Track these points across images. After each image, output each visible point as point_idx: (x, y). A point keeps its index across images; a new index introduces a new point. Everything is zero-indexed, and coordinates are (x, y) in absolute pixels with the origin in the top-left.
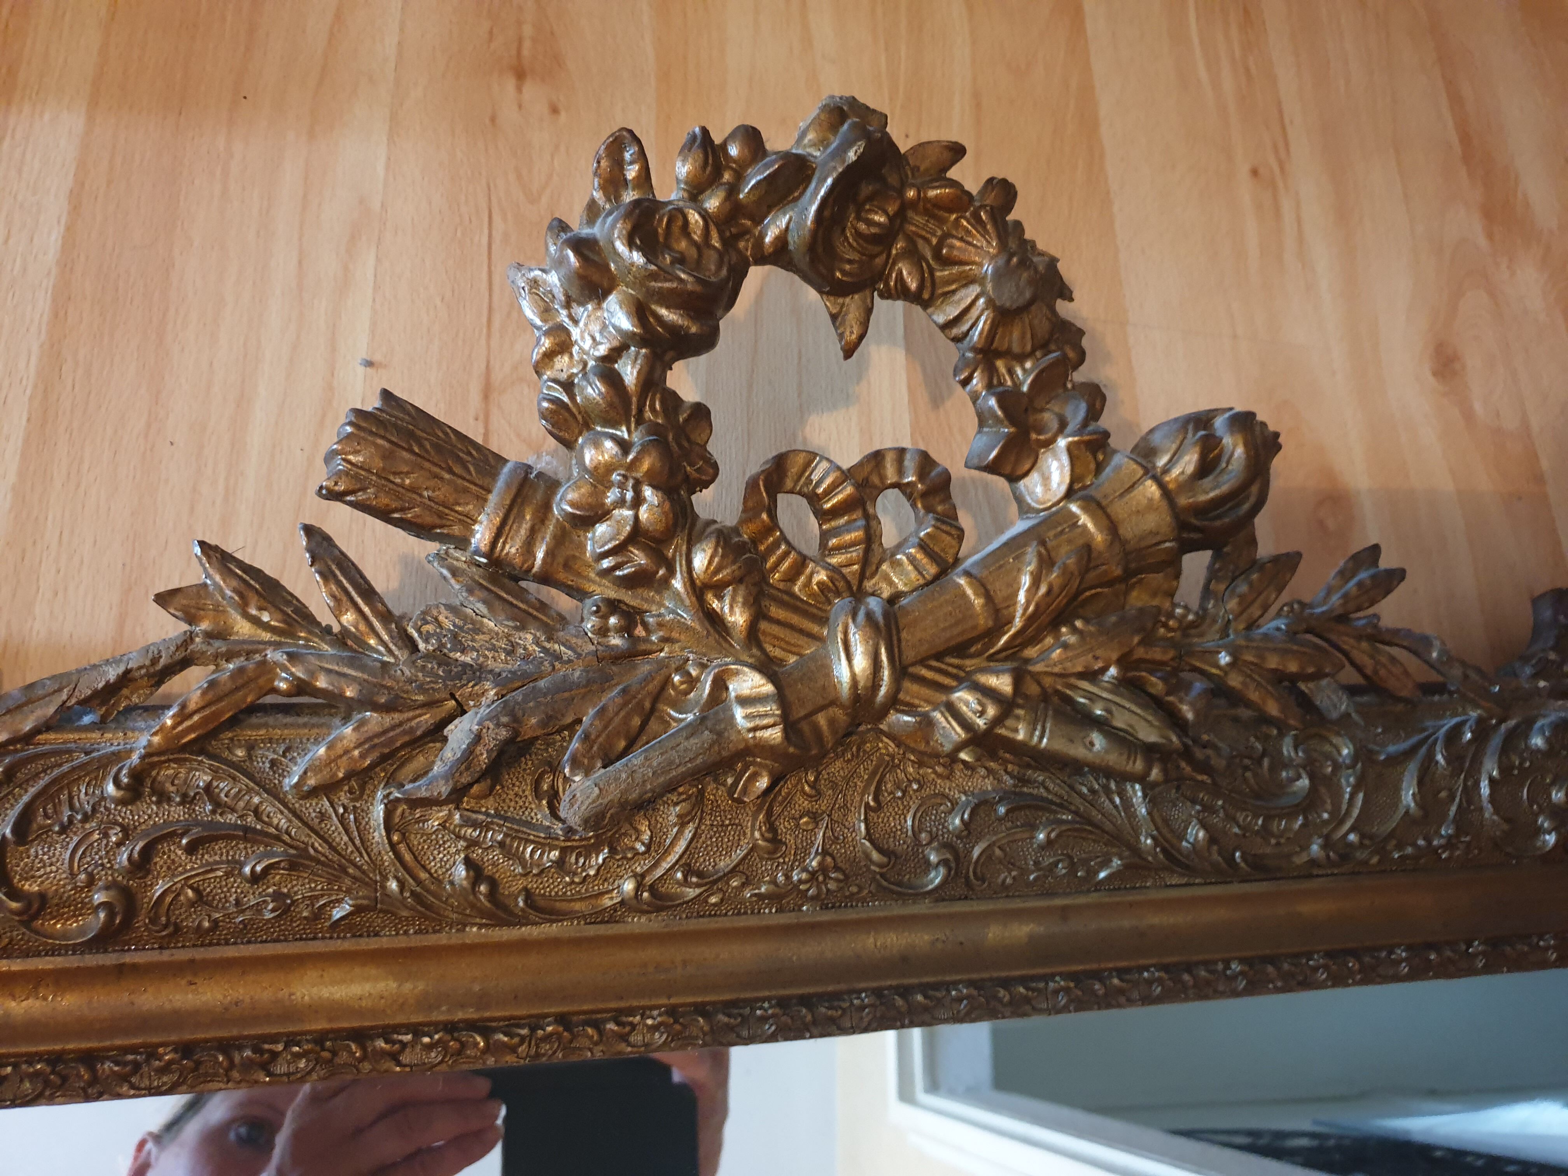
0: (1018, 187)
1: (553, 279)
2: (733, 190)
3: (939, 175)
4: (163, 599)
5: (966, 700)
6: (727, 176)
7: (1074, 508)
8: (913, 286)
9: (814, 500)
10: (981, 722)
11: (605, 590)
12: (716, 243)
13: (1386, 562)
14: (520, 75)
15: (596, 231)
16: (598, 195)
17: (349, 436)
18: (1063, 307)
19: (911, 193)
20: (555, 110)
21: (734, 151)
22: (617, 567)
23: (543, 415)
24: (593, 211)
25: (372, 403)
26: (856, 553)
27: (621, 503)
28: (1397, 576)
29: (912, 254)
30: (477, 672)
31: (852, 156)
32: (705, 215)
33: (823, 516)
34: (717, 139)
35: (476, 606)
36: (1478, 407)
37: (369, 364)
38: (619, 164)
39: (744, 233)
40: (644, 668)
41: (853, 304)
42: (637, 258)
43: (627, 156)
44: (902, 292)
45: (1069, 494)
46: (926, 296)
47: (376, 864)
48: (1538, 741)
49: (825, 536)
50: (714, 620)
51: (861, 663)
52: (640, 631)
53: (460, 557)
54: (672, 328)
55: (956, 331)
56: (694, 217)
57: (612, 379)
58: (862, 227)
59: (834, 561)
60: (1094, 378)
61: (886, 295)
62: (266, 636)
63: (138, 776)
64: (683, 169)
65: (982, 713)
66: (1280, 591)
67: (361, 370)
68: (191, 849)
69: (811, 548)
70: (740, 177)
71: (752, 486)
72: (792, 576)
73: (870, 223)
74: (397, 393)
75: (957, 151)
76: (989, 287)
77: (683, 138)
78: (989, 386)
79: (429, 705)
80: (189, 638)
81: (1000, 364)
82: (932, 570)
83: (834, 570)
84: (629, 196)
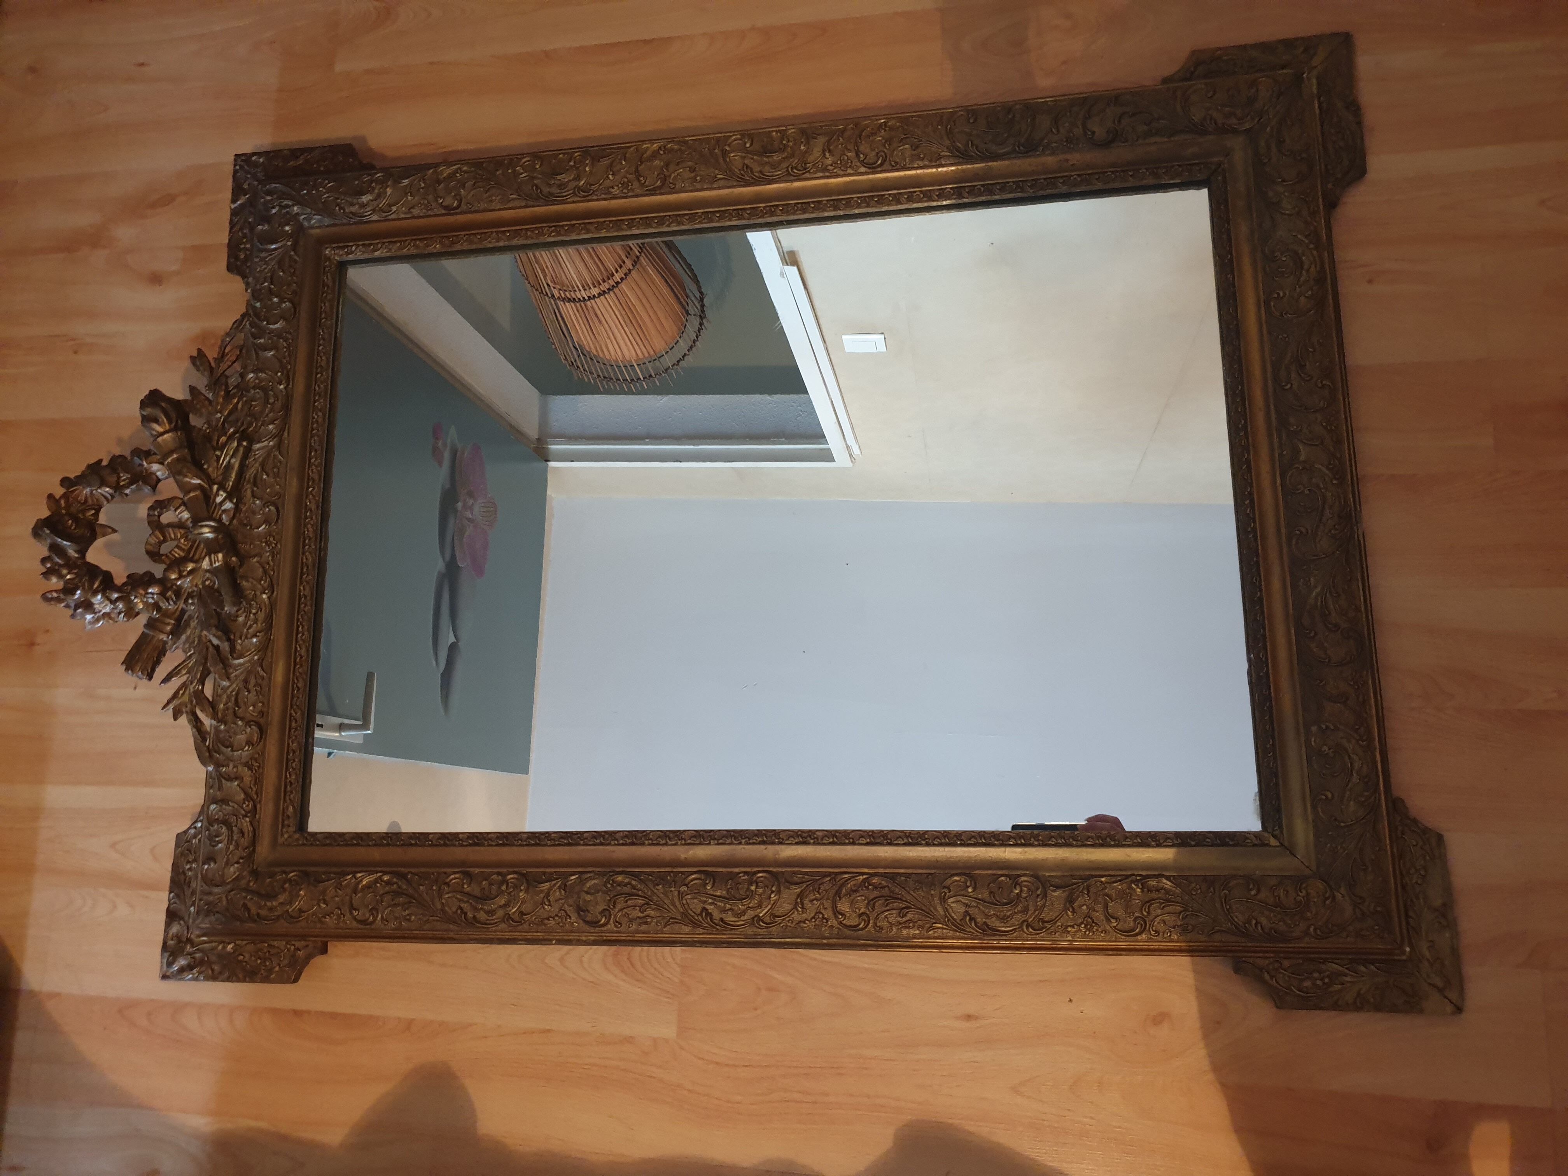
0: (62, 477)
1: (89, 617)
2: (60, 565)
3: (58, 501)
4: (175, 718)
5: (219, 499)
6: (57, 567)
7: (166, 463)
8: (93, 512)
9: (160, 543)
10: (224, 495)
11: (181, 605)
12: (76, 571)
13: (195, 354)
14: (32, 644)
15: (73, 605)
16: (63, 605)
17: (132, 671)
18: (104, 463)
19: (64, 512)
20: (48, 631)
21: (49, 565)
22: (172, 599)
23: (128, 620)
24: (67, 606)
25: (124, 667)
26: (177, 530)
27: (153, 598)
28: (199, 350)
29: (84, 511)
30: (200, 637)
31: (48, 532)
32: (68, 573)
33: (165, 541)
34: (45, 570)
35: (184, 637)
36: (174, 268)
37: (135, 688)
38: (52, 599)
39: (75, 563)
40: (203, 592)
41: (98, 529)
42: (79, 592)
43: (50, 596)
44: (97, 515)
45: (162, 463)
46: (96, 507)
47: (249, 661)
48: (258, 305)
49: (172, 539)
50: (191, 572)
51: (206, 530)
52: (195, 594)
53: (170, 643)
54: (101, 584)
55: (110, 497)
56: (68, 577)
57: (117, 599)
58: (73, 527)
59: (179, 536)
60: (129, 452)
61: (97, 520)
62: (187, 692)
63: (220, 721)
64: (54, 580)
65: (222, 495)
66: (201, 393)
67: (137, 690)
68: (239, 708)
69: (175, 543)
70: (57, 563)
71: (155, 561)
72: (183, 550)
73: (72, 525)
74: (123, 660)
75: (50, 496)
76: (93, 488)
77: (43, 580)
78: (128, 488)
79: (207, 649)
80: (187, 712)
81: (122, 484)
82: (182, 508)
83: (181, 537)
84: (62, 596)
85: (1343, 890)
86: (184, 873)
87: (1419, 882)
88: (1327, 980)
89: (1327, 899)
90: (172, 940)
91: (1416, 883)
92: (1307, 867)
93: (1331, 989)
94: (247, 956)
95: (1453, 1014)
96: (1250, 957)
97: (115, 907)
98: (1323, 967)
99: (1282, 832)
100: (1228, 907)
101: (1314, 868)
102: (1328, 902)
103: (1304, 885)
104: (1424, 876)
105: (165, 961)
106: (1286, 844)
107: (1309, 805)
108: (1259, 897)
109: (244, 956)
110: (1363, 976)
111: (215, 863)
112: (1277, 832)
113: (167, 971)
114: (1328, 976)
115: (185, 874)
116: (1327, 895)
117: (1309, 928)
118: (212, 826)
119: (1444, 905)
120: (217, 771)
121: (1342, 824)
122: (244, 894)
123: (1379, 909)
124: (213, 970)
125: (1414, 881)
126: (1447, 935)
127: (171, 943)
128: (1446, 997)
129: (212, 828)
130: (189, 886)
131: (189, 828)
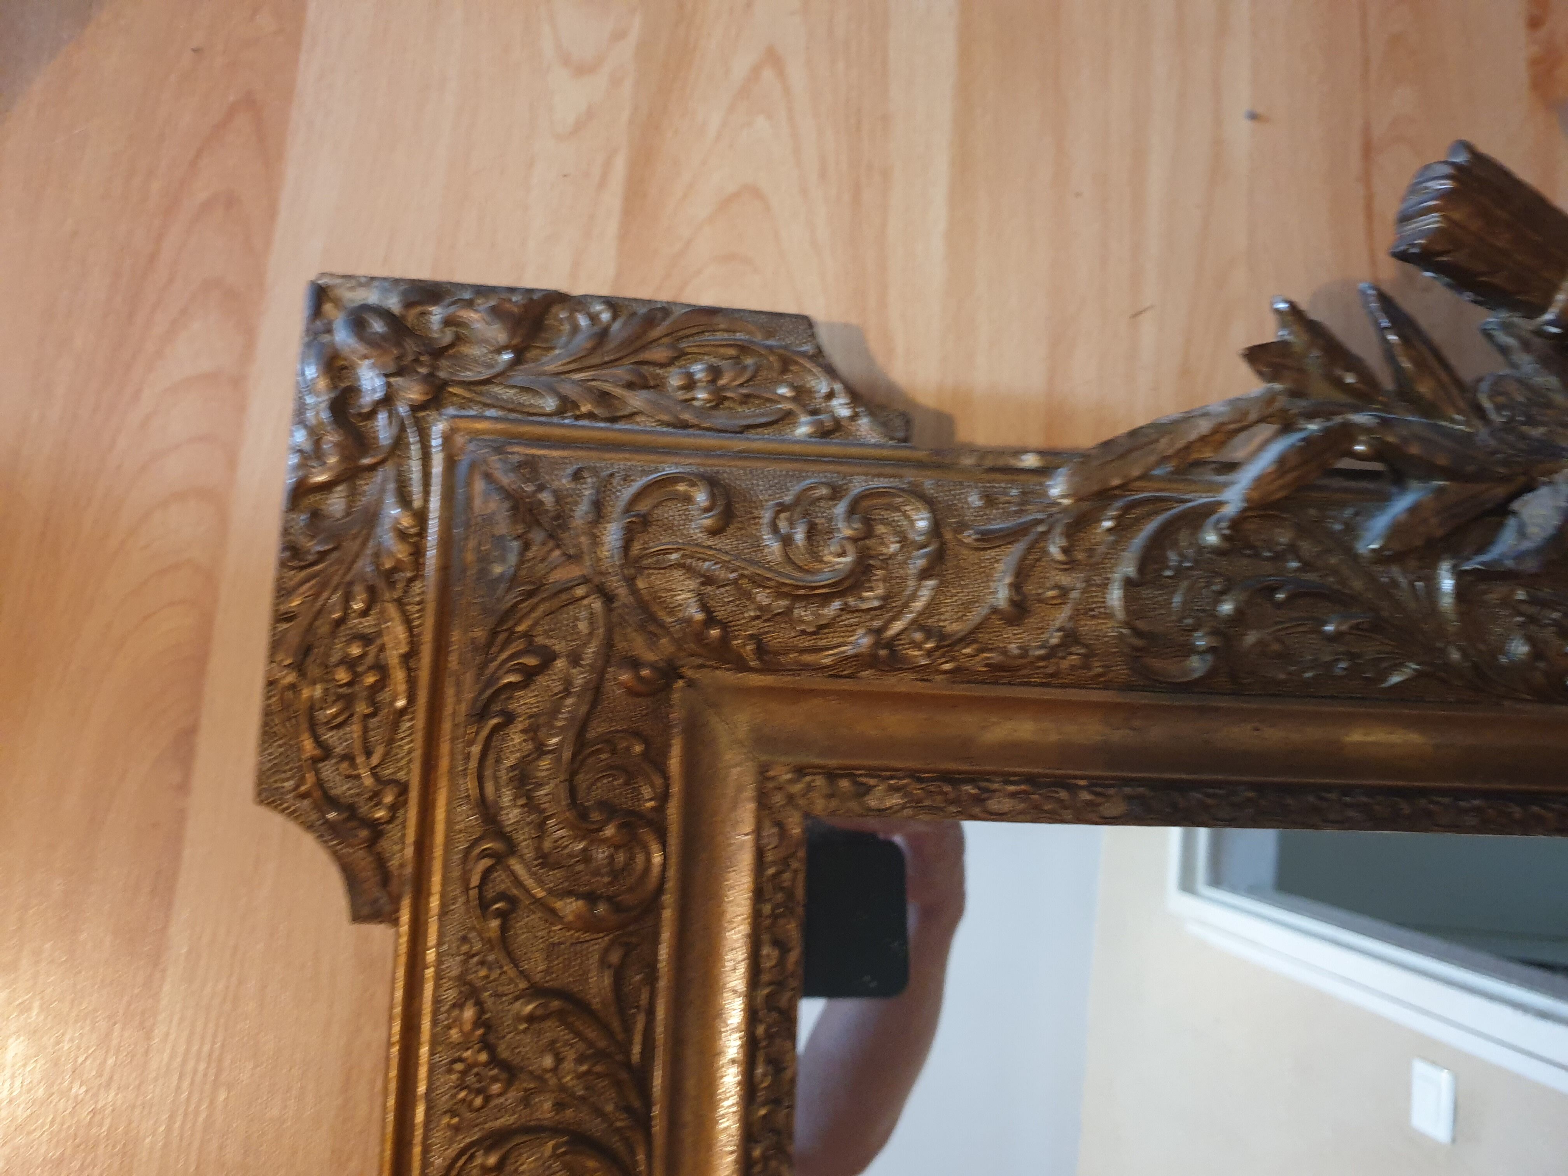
4: (1255, 355)
37: (1253, 116)
53: (1526, 325)
63: (1237, 533)
67: (1246, 125)
80: (1274, 395)
86: (679, 357)
90: (448, 322)
94: (367, 624)
97: (582, 70)
105: (372, 297)
109: (365, 613)
111: (713, 532)
113: (337, 302)
115: (670, 363)
118: (852, 511)
120: (1051, 522)
122: (590, 651)
124: (326, 487)
127: (437, 314)
129: (840, 509)
130: (630, 386)
131: (831, 372)
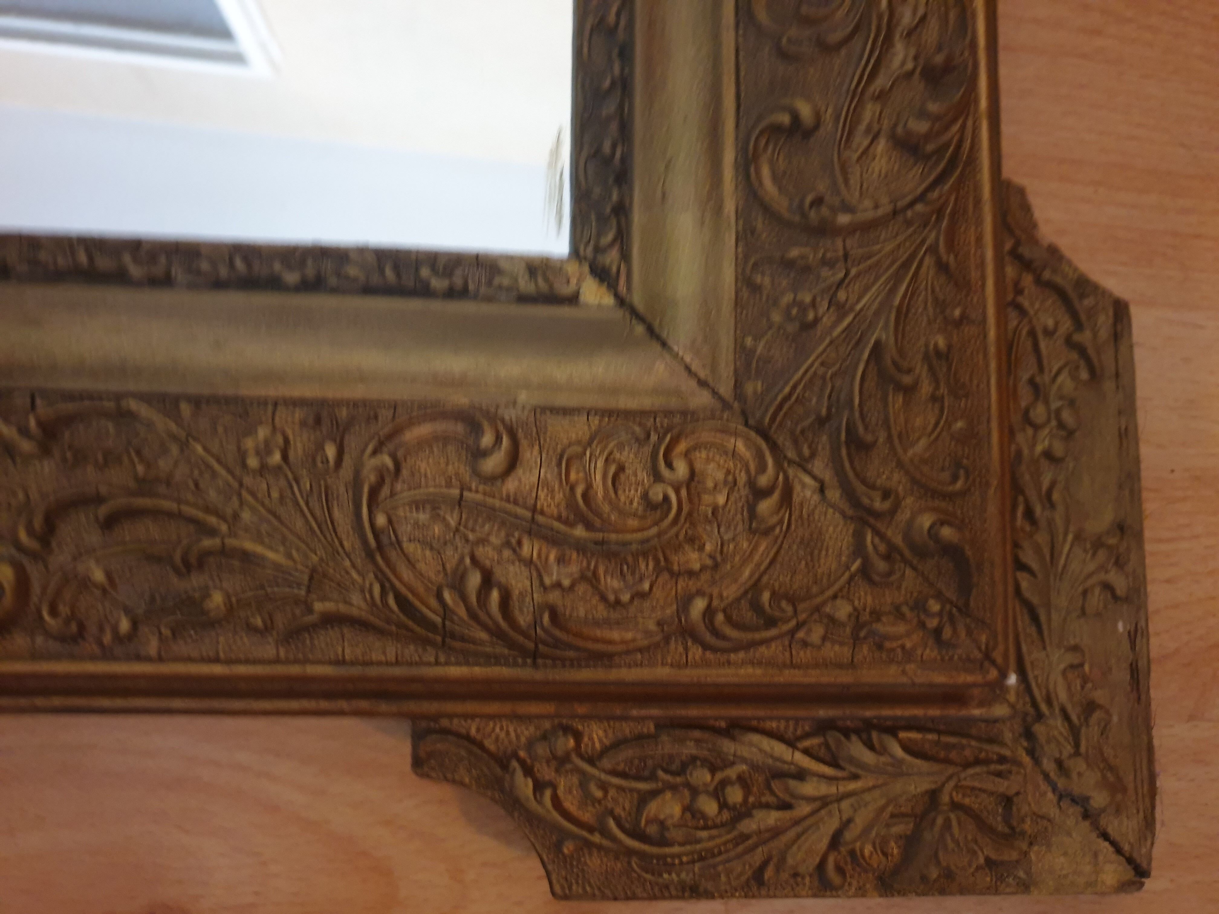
85: (819, 466)
87: (1059, 449)
88: (735, 795)
89: (760, 494)
91: (1048, 455)
92: (702, 383)
93: (748, 826)
95: (1124, 887)
96: (466, 716)
98: (728, 747)
99: (625, 256)
100: (381, 520)
101: (726, 389)
102: (765, 506)
103: (682, 447)
104: (1070, 434)
106: (637, 299)
107: (729, 156)
108: (511, 485)
110: (855, 777)
112: (612, 258)
114: (741, 779)
116: (763, 481)
117: (685, 602)
119: (1121, 528)
121: (844, 219)
123: (946, 532)
125: (1039, 448)
126: (1120, 626)
128: (1105, 836)
